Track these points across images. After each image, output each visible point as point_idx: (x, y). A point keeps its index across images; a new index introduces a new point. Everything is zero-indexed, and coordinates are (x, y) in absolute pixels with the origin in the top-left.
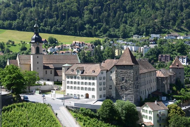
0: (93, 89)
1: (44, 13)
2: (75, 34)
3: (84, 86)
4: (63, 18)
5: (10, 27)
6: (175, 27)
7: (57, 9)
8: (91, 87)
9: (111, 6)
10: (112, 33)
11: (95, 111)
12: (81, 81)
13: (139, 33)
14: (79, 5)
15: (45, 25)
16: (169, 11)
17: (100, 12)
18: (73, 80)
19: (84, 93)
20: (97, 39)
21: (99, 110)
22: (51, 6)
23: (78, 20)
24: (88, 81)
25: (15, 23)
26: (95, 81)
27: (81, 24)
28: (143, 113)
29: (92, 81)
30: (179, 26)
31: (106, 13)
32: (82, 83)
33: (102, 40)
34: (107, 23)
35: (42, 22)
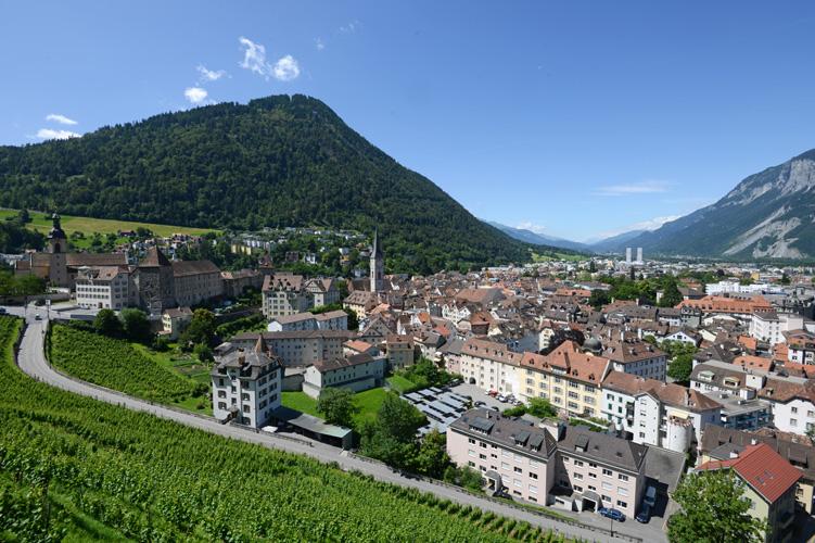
0: (107, 297)
1: (136, 194)
2: (182, 224)
3: (97, 293)
4: (165, 202)
5: (82, 213)
6: (315, 220)
7: (156, 190)
8: (105, 294)
9: (237, 190)
10: (236, 224)
11: (90, 323)
12: (93, 287)
13: (271, 225)
14: (191, 185)
15: (137, 211)
16: (309, 202)
17: (221, 196)
18: (85, 286)
19: (97, 301)
20: (211, 230)
21: (95, 322)
22: (148, 185)
23: (187, 206)
24: (101, 287)
25: (90, 207)
26: (109, 287)
27: (193, 211)
28: (164, 322)
29: (105, 287)
30: (319, 219)
31: (228, 199)
32: (95, 290)
33: (217, 232)
34: (230, 211)
35: (133, 206)
